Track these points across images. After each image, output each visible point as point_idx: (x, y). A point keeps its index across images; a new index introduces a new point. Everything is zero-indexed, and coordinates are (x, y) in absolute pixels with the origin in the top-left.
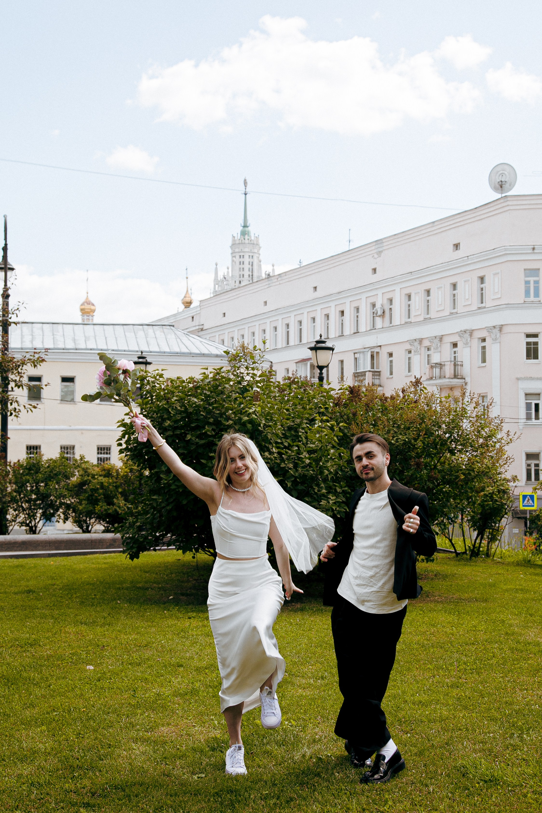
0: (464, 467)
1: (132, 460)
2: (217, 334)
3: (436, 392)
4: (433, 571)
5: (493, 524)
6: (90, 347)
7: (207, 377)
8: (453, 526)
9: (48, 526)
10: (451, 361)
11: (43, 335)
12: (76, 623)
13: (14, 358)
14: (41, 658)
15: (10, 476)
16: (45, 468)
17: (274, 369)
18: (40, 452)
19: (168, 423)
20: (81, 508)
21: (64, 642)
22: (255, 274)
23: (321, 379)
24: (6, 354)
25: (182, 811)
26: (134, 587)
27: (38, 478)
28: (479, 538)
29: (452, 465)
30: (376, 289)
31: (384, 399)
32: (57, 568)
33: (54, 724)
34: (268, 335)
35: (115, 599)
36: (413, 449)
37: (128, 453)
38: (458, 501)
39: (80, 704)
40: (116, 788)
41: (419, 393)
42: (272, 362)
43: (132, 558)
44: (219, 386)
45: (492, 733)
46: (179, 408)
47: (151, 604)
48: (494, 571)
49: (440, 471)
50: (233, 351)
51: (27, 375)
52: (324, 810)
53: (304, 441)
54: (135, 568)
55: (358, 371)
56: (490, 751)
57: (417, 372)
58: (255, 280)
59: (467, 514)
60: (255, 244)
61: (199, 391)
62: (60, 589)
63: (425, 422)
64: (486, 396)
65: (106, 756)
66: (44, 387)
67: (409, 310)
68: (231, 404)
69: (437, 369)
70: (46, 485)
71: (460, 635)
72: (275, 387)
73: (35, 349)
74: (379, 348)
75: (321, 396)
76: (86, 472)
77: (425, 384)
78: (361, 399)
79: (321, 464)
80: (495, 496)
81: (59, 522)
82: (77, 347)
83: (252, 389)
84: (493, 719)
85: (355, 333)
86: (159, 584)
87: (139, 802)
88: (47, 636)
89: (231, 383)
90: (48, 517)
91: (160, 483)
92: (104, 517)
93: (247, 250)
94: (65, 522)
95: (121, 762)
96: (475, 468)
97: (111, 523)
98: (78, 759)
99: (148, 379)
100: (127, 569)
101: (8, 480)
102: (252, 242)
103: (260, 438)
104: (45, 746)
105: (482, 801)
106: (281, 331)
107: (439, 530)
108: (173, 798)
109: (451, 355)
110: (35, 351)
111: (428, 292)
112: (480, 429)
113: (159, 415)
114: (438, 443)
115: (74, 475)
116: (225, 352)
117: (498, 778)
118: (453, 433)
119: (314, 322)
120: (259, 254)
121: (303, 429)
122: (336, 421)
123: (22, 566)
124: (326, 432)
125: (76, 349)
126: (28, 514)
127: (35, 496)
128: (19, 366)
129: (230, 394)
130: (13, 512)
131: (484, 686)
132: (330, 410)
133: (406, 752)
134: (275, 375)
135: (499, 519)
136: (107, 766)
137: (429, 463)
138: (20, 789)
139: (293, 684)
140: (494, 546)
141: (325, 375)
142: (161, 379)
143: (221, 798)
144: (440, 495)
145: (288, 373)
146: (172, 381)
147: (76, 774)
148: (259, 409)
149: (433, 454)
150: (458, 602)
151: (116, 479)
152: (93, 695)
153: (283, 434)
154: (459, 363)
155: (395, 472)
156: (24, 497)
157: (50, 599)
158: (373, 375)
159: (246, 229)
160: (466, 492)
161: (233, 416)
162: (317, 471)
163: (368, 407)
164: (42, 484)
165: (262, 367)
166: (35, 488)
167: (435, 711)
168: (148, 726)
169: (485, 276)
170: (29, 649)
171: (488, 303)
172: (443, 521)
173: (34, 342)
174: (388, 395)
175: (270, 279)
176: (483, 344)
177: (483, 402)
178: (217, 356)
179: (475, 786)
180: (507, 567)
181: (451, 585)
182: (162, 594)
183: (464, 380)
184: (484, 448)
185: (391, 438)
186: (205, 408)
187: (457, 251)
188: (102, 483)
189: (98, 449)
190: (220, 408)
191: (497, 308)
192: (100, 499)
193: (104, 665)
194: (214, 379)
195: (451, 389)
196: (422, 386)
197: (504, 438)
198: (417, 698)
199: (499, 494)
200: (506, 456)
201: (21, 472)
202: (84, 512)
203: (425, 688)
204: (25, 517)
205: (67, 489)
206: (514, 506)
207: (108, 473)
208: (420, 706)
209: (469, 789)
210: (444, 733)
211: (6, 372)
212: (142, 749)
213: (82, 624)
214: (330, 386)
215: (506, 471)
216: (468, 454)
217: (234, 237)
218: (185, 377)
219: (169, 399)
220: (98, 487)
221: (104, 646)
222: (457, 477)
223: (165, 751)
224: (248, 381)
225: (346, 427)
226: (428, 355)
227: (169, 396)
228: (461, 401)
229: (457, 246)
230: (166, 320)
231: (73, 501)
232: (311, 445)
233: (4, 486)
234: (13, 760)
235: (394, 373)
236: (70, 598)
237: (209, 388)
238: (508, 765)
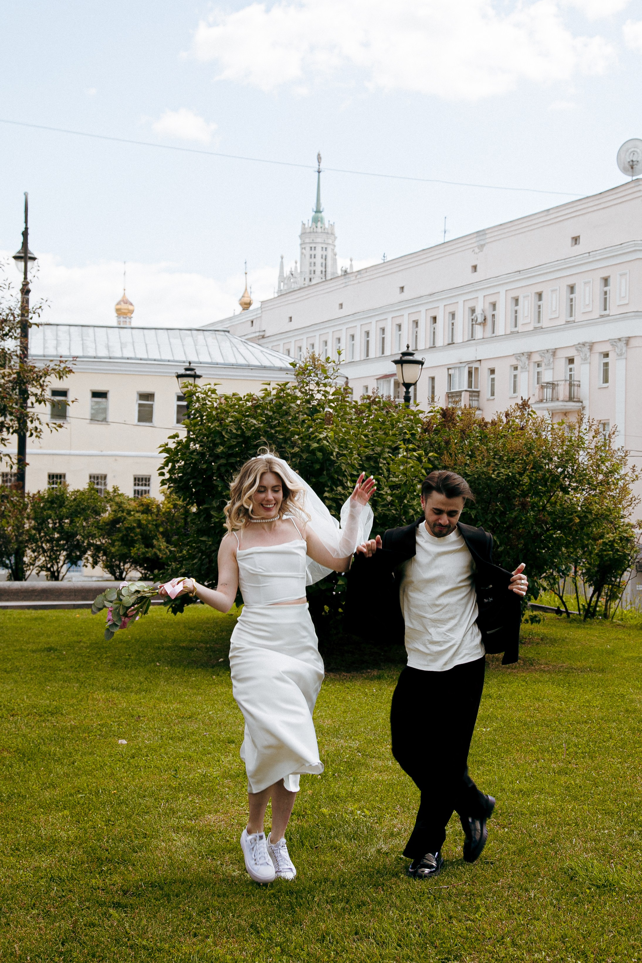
0: (579, 509)
1: (176, 493)
2: (281, 343)
3: (547, 416)
4: (538, 635)
5: (613, 579)
6: (126, 355)
7: (269, 394)
8: (565, 581)
9: (73, 571)
10: (566, 381)
11: (70, 340)
12: (107, 688)
13: (35, 367)
14: (64, 729)
15: (29, 510)
16: (71, 501)
17: (350, 385)
18: (65, 482)
19: (220, 449)
20: (113, 550)
21: (92, 711)
22: (329, 270)
23: (407, 399)
24: (26, 362)
25: (231, 915)
26: (177, 646)
27: (62, 513)
28: (595, 596)
29: (565, 506)
30: (476, 290)
31: (483, 425)
32: (84, 622)
33: (78, 808)
34: (343, 345)
35: (153, 661)
36: (518, 486)
37: (172, 485)
38: (572, 550)
39: (111, 785)
40: (152, 885)
41: (527, 418)
42: (347, 378)
43: (175, 612)
44: (283, 405)
45: (607, 829)
46: (234, 431)
47: (197, 668)
48: (613, 635)
49: (550, 514)
50: (300, 364)
51: (50, 389)
52: (402, 917)
53: (386, 474)
54: (178, 623)
55: (452, 391)
56: (605, 850)
57: (524, 392)
58: (329, 277)
59: (582, 566)
60: (330, 233)
61: (259, 411)
62: (87, 648)
63: (532, 453)
64: (608, 424)
65: (140, 848)
66: (70, 403)
67: (516, 317)
68: (298, 428)
69: (548, 390)
70: (72, 522)
71: (570, 712)
72: (351, 408)
73: (61, 357)
74: (479, 362)
75: (407, 420)
76: (120, 507)
77: (534, 407)
78: (455, 424)
79: (406, 501)
80: (616, 545)
81: (86, 566)
82: (111, 355)
83: (324, 410)
84: (609, 813)
85: (449, 344)
86: (207, 643)
87: (180, 903)
88: (71, 702)
89: (299, 402)
90: (73, 560)
91: (209, 521)
92: (141, 562)
93: (319, 240)
94: (94, 567)
95: (159, 855)
96: (593, 510)
97: (150, 569)
98: (107, 850)
99: (197, 395)
100: (168, 624)
101: (26, 515)
102: (326, 231)
103: (332, 469)
104: (68, 834)
105: (593, 910)
106: (360, 340)
107: (548, 585)
108: (221, 899)
109: (566, 372)
110: (62, 359)
111: (540, 295)
112: (600, 463)
113: (210, 439)
114: (548, 479)
115: (104, 511)
116: (291, 364)
117: (613, 883)
118: (567, 467)
119: (400, 330)
120: (335, 246)
121: (385, 459)
122: (425, 451)
123: (41, 619)
124: (412, 463)
125: (110, 358)
126: (50, 557)
127: (58, 535)
128: (41, 377)
129: (297, 415)
130: (32, 553)
131: (598, 773)
132: (418, 437)
133: (503, 850)
134: (352, 393)
135: (620, 572)
136: (141, 859)
137: (536, 504)
138: (38, 884)
139: (367, 766)
140: (614, 605)
141: (412, 394)
142: (213, 396)
143: (279, 900)
144: (550, 543)
145: (367, 391)
146: (226, 398)
147: (105, 869)
148: (331, 434)
149: (542, 492)
150: (568, 672)
151: (157, 516)
152: (125, 774)
153: (360, 465)
154: (575, 383)
155: (495, 513)
156: (45, 536)
157: (76, 658)
158: (470, 396)
159: (319, 215)
160: (582, 539)
161: (300, 442)
162: (401, 510)
163: (464, 433)
164: (66, 521)
165: (336, 383)
166: (58, 525)
167: (538, 801)
168: (192, 812)
169: (609, 277)
170: (50, 718)
171: (613, 310)
172: (552, 574)
173: (58, 349)
174: (488, 419)
175: (347, 276)
176: (606, 360)
177: (604, 430)
178: (281, 369)
179: (586, 892)
180: (628, 631)
181: (561, 652)
182: (210, 656)
183: (581, 404)
184: (604, 485)
185: (491, 472)
186: (266, 432)
187: (576, 246)
188: (139, 521)
189: (135, 479)
190: (284, 432)
191: (624, 316)
192: (137, 540)
193: (140, 739)
194: (278, 397)
195: (565, 414)
196: (530, 409)
197: (629, 474)
198: (517, 786)
199: (621, 541)
200: (630, 496)
201: (42, 505)
202: (117, 556)
203: (527, 774)
204: (46, 560)
205: (98, 527)
206: (639, 557)
207: (147, 509)
208: (521, 796)
209: (578, 896)
210: (549, 828)
211: (24, 383)
212: (185, 840)
213: (113, 690)
214: (418, 408)
215: (630, 515)
216: (585, 493)
217: (304, 224)
218: (242, 394)
219: (222, 420)
220: (135, 525)
221: (139, 716)
222: (571, 520)
223: (212, 843)
224: (319, 400)
225: (437, 457)
226: (538, 373)
227: (223, 416)
228: (578, 429)
229: (576, 240)
230: (220, 325)
231: (104, 542)
232: (394, 479)
233: (21, 522)
234: (29, 850)
235: (495, 394)
236: (99, 659)
237: (271, 407)
238: (626, 867)
